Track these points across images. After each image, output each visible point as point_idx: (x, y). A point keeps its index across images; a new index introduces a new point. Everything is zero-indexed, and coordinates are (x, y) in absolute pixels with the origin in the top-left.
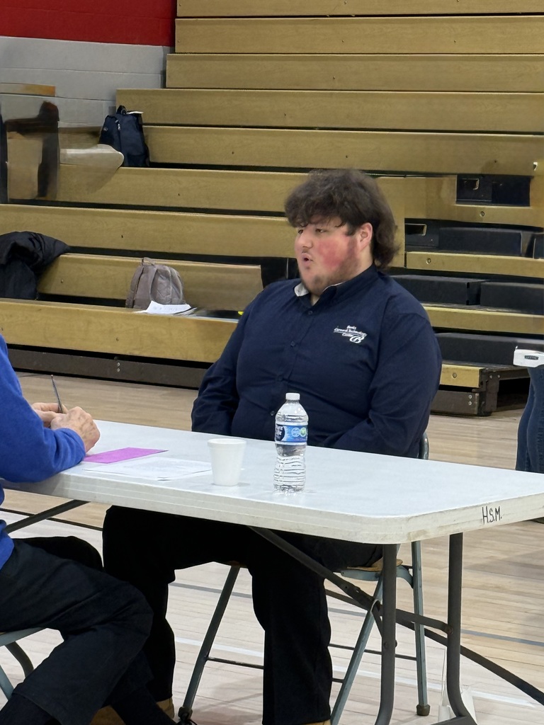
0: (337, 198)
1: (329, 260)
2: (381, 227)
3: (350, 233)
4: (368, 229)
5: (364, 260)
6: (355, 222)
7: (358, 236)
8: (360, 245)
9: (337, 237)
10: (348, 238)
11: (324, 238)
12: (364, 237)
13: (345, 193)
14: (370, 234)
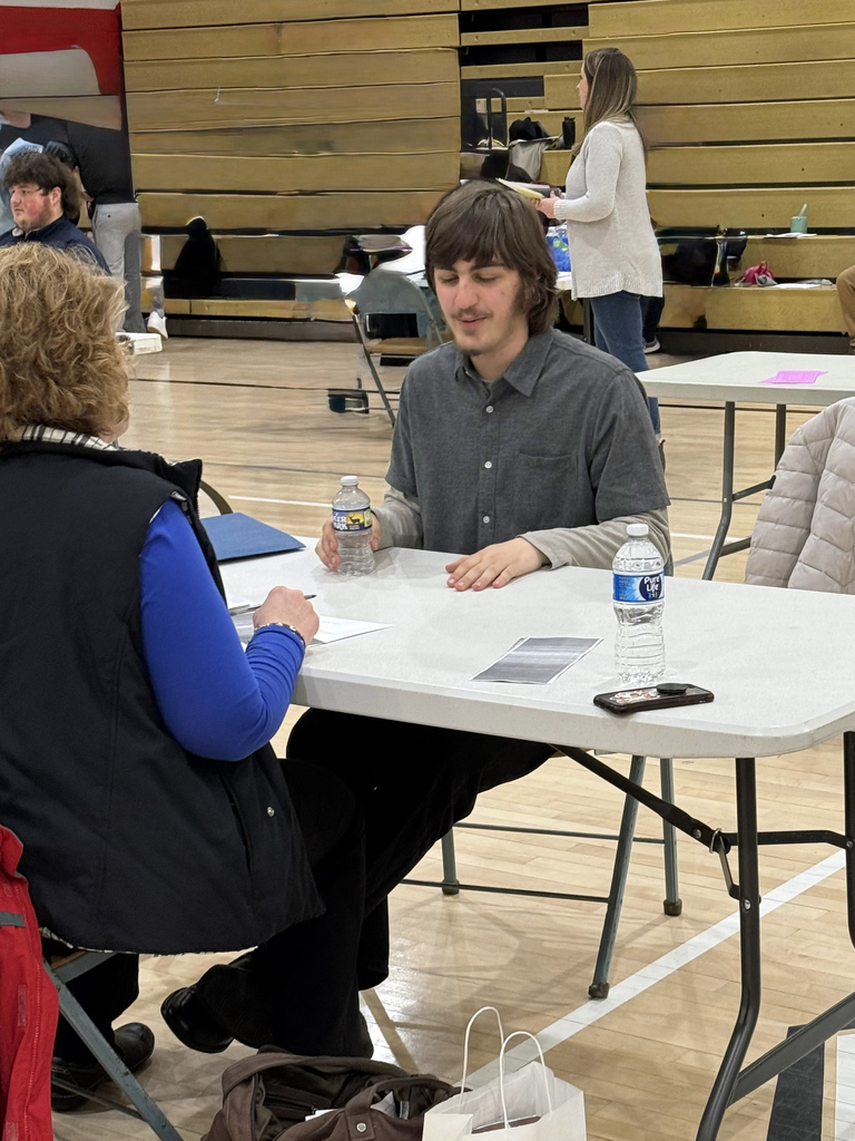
0: (34, 171)
1: (31, 212)
2: (67, 189)
3: (45, 194)
4: (57, 191)
5: (56, 213)
6: (47, 187)
7: (51, 196)
8: (52, 202)
9: (36, 197)
10: (44, 198)
11: (28, 197)
12: (55, 197)
13: (40, 169)
14: (59, 195)
